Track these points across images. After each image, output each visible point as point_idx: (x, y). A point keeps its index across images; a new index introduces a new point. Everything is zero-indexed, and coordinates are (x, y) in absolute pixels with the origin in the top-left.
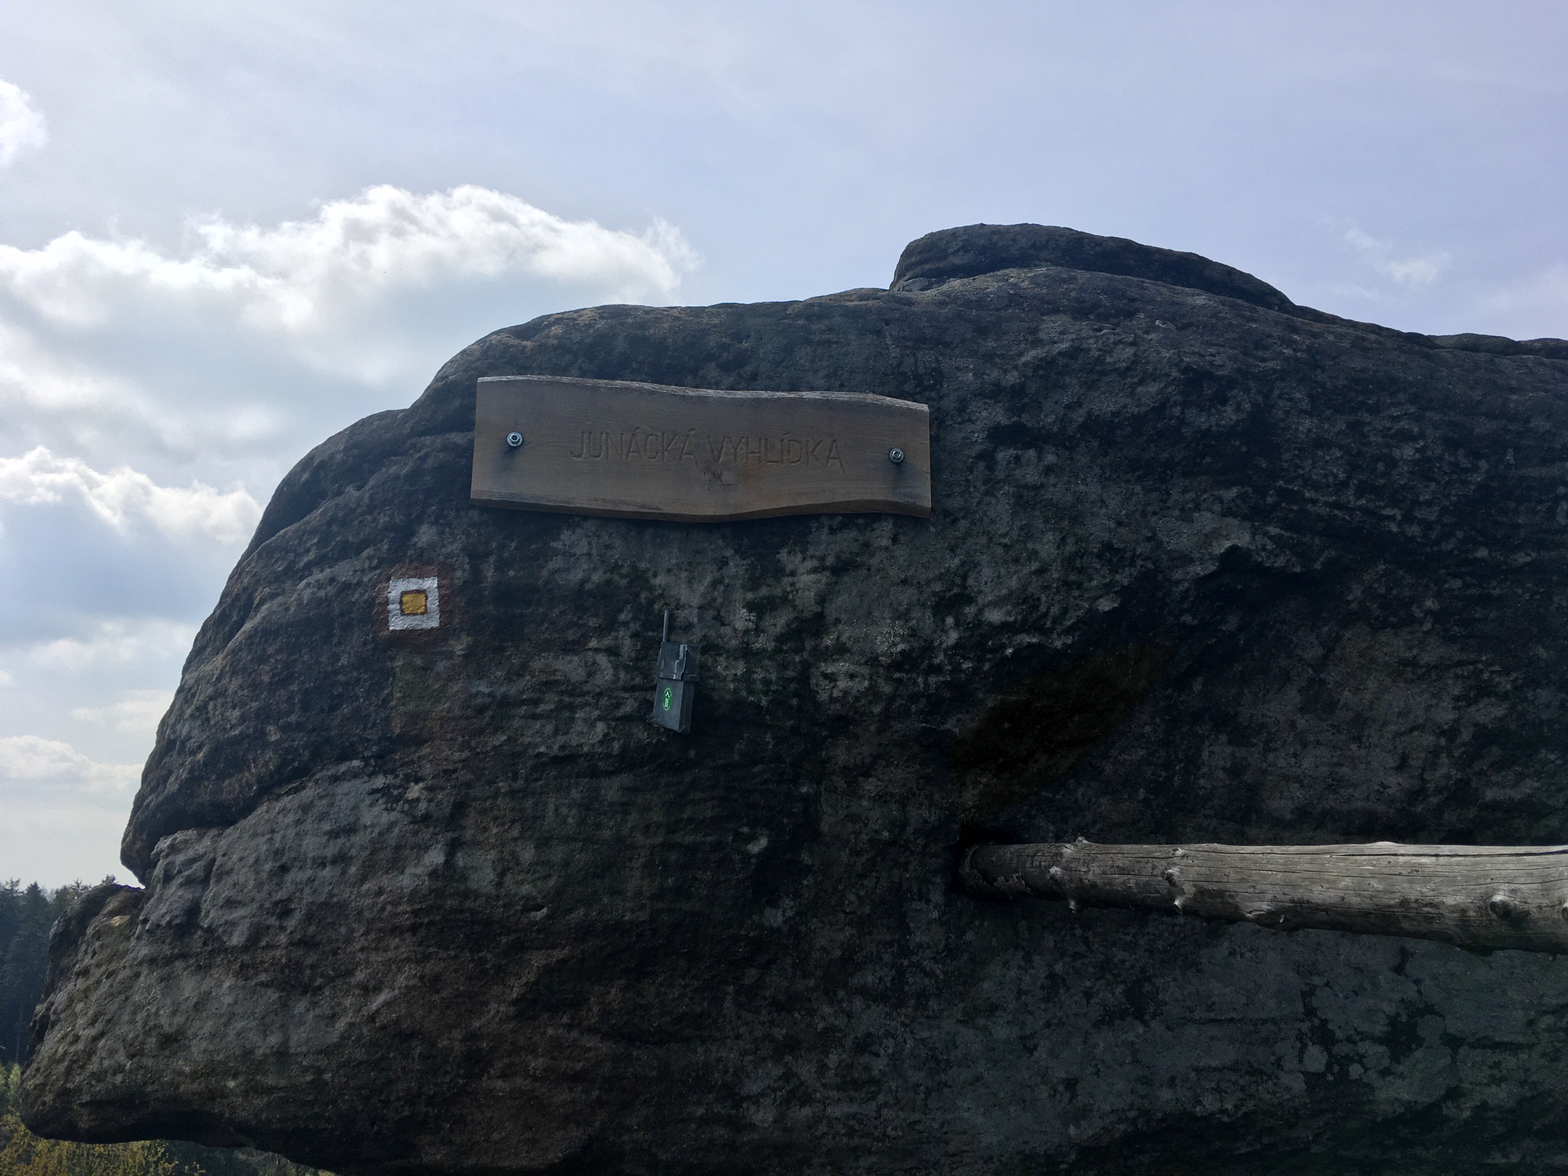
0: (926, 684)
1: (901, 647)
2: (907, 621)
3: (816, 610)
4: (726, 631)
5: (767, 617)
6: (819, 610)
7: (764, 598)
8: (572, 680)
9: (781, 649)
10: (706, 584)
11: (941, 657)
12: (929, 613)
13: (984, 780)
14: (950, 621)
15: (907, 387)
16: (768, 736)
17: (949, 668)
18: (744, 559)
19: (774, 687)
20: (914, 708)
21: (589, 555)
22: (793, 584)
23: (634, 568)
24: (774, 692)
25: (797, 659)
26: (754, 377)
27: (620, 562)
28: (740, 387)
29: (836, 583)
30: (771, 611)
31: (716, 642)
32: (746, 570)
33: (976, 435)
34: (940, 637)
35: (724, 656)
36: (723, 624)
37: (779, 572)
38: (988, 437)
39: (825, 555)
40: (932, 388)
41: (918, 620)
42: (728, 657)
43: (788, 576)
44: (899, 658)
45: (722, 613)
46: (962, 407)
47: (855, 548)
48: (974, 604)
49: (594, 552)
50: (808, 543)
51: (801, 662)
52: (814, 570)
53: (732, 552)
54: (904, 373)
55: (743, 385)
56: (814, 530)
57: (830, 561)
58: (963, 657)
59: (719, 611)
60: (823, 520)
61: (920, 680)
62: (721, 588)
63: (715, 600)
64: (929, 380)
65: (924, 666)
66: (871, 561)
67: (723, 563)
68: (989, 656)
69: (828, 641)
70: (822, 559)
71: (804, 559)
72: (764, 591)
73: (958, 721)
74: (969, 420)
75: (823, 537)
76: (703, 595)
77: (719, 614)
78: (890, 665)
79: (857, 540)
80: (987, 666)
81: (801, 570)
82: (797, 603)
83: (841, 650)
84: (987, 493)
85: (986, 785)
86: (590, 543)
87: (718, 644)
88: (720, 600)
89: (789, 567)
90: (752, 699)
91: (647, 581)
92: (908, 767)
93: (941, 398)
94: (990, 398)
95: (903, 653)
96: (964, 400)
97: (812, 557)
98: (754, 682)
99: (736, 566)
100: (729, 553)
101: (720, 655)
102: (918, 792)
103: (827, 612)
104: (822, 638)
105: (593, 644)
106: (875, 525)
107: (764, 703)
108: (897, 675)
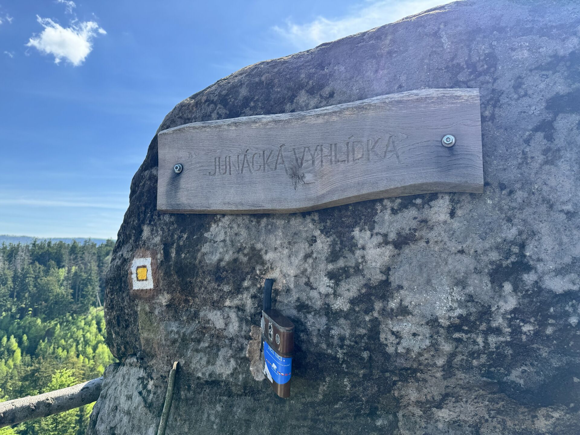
0: (486, 342)
1: (459, 311)
2: (464, 288)
3: (381, 278)
4: (314, 294)
5: (343, 283)
6: (384, 278)
7: (341, 268)
8: (218, 327)
9: (354, 310)
10: (300, 258)
11: (500, 320)
12: (486, 280)
13: (556, 415)
14: (508, 287)
15: (461, 77)
16: (345, 380)
17: (509, 330)
18: (328, 237)
19: (347, 342)
20: (475, 363)
21: (224, 241)
22: (363, 257)
23: (253, 248)
24: (348, 346)
25: (367, 318)
26: (331, 95)
27: (244, 245)
28: (322, 104)
29: (399, 254)
30: (346, 278)
31: (307, 302)
32: (330, 245)
33: (533, 108)
34: (498, 302)
35: (313, 313)
36: (312, 288)
37: (353, 247)
38: (547, 108)
39: (388, 232)
40: (486, 72)
41: (475, 287)
42: (315, 315)
43: (360, 249)
44: (457, 321)
45: (312, 279)
46: (518, 85)
47: (414, 224)
48: (533, 271)
49: (228, 238)
50: (374, 222)
51: (370, 321)
52: (379, 245)
53: (319, 232)
54: (458, 64)
55: (324, 103)
56: (379, 212)
57: (392, 236)
58: (523, 321)
59: (309, 278)
60: (386, 202)
61: (480, 340)
62: (310, 261)
63: (306, 270)
64: (483, 66)
65: (483, 327)
66: (430, 235)
67: (313, 241)
68: (551, 321)
69: (393, 304)
70: (385, 236)
71: (372, 235)
72: (341, 263)
73: (523, 373)
74: (526, 95)
75: (387, 217)
76: (298, 267)
77: (309, 281)
78: (449, 327)
79: (415, 218)
80: (549, 331)
81: (369, 245)
82: (365, 273)
83: (404, 311)
84: (546, 163)
85: (558, 419)
86: (226, 233)
87: (308, 305)
88: (309, 270)
89: (361, 243)
90: (329, 351)
91: (260, 257)
92: (478, 402)
93: (495, 80)
94: (548, 70)
95: (460, 317)
96: (520, 77)
97: (377, 234)
98: (332, 337)
99: (322, 243)
100: (317, 233)
101: (309, 313)
102: (490, 419)
103: (392, 279)
104: (388, 301)
105: (228, 303)
106: (432, 203)
107: (340, 355)
108: (457, 335)
